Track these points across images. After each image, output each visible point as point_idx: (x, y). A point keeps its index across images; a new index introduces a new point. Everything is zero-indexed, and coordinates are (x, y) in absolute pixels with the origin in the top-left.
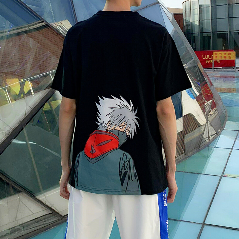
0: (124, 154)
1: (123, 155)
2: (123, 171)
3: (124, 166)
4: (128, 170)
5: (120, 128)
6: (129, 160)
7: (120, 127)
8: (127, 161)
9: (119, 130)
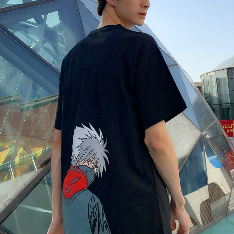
0: (92, 196)
1: (92, 198)
2: (93, 219)
3: (93, 211)
4: (97, 217)
5: (89, 164)
6: (98, 205)
7: (88, 162)
8: (96, 205)
9: (87, 166)
